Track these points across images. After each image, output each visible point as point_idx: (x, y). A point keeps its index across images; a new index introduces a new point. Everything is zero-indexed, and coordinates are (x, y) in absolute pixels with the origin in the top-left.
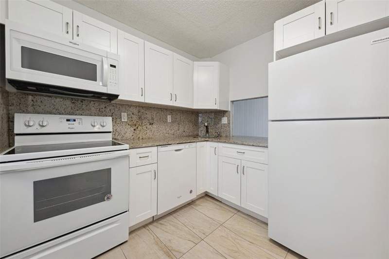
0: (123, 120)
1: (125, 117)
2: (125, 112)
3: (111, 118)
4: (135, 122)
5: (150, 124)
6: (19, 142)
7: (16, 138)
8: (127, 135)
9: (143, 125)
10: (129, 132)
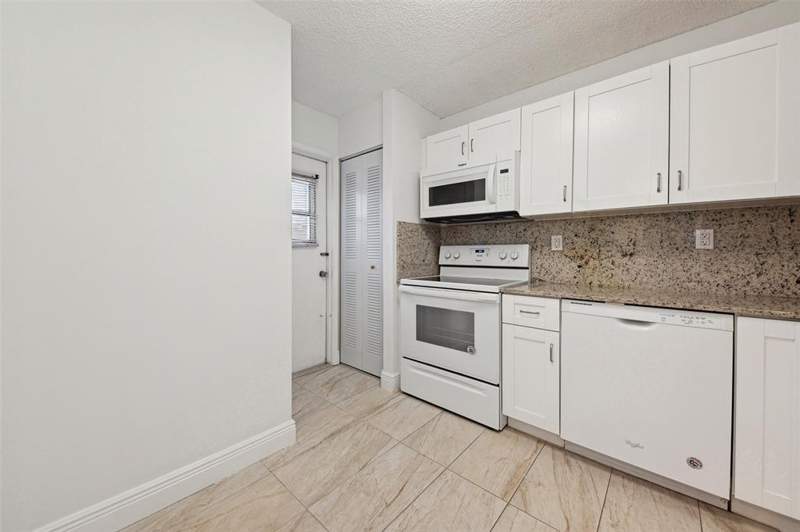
0: (553, 249)
1: (557, 243)
2: (558, 234)
3: (526, 247)
4: (581, 252)
5: (625, 255)
6: (444, 272)
7: (442, 268)
8: (563, 274)
9: (603, 257)
10: (567, 270)
